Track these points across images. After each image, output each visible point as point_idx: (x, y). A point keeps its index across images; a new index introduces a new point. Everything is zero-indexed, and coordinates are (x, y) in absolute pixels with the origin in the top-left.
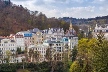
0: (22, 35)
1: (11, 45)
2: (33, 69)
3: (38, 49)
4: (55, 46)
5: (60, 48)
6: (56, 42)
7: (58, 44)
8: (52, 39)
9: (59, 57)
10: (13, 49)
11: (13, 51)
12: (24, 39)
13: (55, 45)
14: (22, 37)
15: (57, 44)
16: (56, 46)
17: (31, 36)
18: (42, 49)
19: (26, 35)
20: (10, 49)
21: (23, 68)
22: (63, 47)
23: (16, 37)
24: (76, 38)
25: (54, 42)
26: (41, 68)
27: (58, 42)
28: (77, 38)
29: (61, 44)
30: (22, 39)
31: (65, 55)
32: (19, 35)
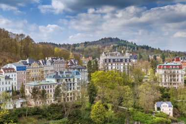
0: (13, 69)
1: (6, 83)
2: (41, 116)
3: (46, 87)
4: (64, 82)
5: (71, 84)
6: (65, 76)
7: (68, 79)
8: (59, 73)
9: (69, 97)
10: (8, 89)
11: (8, 92)
12: (16, 74)
13: (64, 80)
14: (14, 72)
15: (66, 80)
16: (66, 82)
17: (25, 70)
18: (48, 87)
19: (19, 69)
20: (5, 89)
21: (26, 115)
22: (74, 84)
23: (5, 72)
24: (85, 70)
25: (63, 77)
26: (51, 114)
27: (68, 76)
28: (87, 70)
29: (72, 80)
30: (14, 74)
31: (76, 94)
32: (9, 69)
